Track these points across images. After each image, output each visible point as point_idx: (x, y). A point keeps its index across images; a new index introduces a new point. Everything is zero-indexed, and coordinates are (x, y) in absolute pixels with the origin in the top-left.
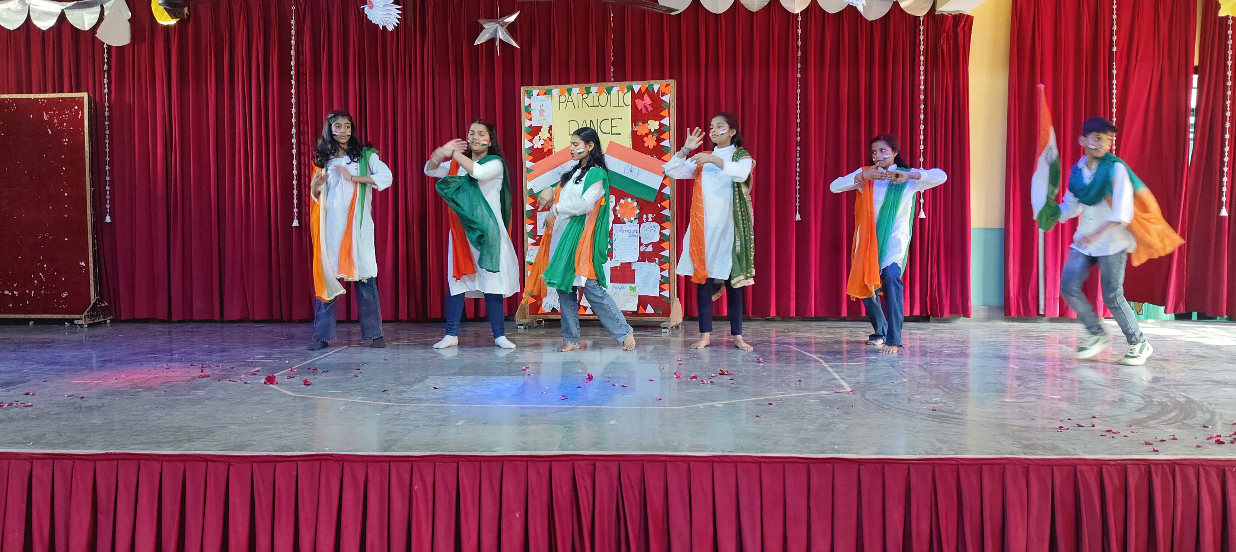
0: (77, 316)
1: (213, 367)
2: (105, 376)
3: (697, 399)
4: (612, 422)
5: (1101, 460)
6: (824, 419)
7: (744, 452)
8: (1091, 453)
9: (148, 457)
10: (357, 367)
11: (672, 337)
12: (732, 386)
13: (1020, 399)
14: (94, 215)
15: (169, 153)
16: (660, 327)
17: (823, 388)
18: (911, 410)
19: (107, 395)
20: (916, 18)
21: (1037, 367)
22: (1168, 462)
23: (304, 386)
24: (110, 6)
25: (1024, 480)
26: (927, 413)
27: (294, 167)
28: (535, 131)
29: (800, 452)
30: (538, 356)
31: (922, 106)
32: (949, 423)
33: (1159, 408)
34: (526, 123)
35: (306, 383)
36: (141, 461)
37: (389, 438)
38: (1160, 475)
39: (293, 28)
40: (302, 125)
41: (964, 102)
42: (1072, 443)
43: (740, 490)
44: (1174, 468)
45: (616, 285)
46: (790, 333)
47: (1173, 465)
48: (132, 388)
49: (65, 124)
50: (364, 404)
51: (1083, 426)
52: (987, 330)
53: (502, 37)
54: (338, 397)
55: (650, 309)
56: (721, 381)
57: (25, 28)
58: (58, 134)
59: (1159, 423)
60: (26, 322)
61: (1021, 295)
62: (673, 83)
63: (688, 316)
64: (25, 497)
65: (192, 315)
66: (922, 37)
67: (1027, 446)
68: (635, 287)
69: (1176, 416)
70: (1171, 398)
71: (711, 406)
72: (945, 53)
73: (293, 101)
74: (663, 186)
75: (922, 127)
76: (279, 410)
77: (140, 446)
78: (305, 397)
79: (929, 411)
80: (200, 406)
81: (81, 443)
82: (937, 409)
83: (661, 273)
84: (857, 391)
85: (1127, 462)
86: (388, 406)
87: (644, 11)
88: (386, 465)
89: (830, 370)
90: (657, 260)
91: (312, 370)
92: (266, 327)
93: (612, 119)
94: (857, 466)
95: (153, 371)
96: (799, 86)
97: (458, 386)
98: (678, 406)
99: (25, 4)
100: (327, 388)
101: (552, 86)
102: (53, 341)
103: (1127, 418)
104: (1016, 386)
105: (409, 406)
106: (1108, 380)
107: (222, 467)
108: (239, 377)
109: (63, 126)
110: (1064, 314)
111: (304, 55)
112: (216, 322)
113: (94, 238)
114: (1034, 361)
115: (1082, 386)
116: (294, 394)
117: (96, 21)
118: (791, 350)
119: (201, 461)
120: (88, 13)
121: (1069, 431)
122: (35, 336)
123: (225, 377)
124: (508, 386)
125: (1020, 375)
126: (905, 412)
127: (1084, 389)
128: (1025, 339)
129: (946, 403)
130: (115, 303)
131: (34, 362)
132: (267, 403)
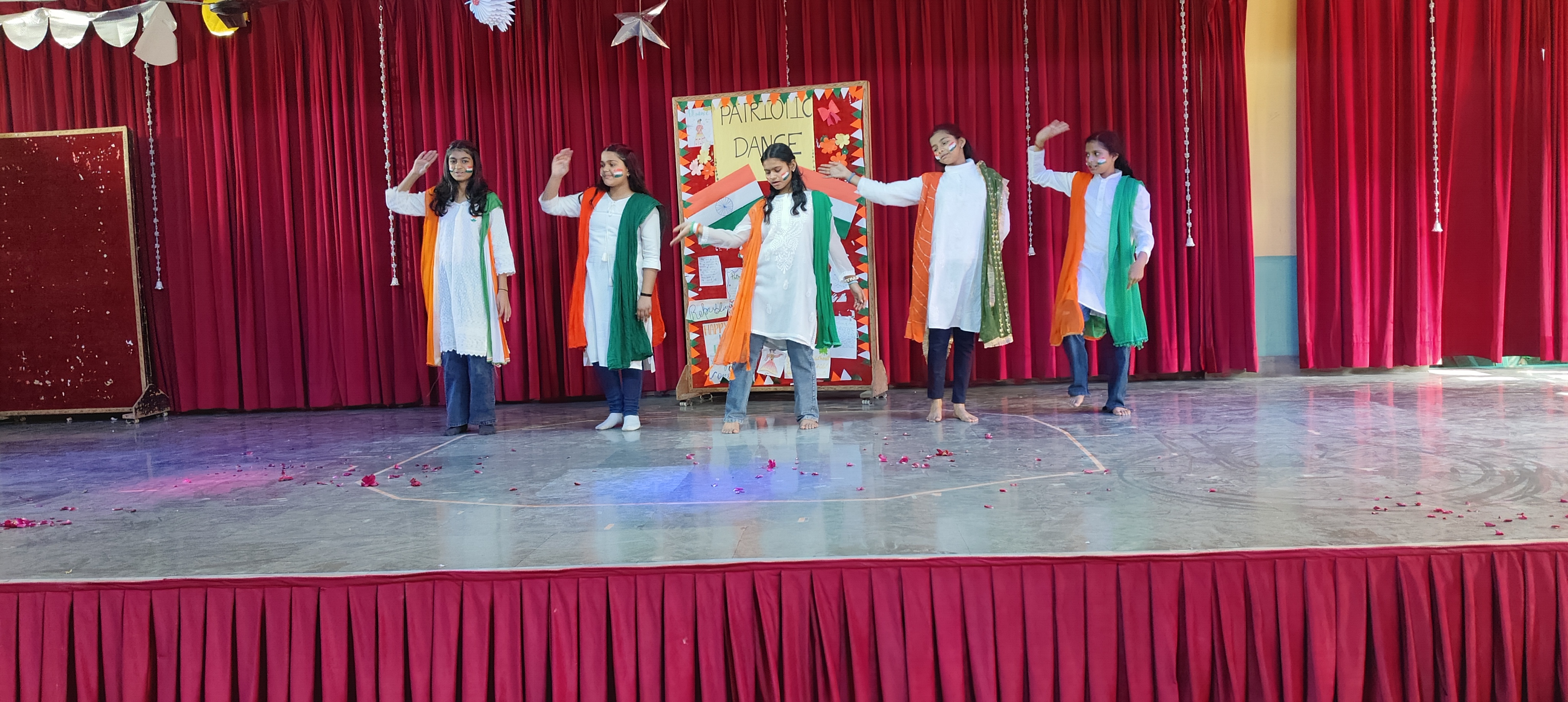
0: (126, 409)
1: (297, 468)
2: (162, 483)
3: (908, 488)
4: (801, 520)
5: (1429, 548)
6: (1070, 508)
7: (970, 552)
8: (1415, 540)
9: (217, 584)
10: (478, 461)
11: (875, 409)
12: (953, 469)
13: (1323, 473)
14: (141, 281)
15: (232, 197)
16: (859, 397)
17: (1071, 468)
18: (1182, 492)
19: (165, 507)
21: (1344, 432)
22: (1515, 548)
23: (411, 487)
24: (150, 15)
25: (1330, 577)
26: (1204, 495)
28: (692, 153)
29: (1041, 551)
31: (1186, 103)
32: (1233, 508)
33: (1503, 479)
34: (680, 144)
35: (414, 483)
36: (209, 589)
37: (519, 549)
38: (1505, 564)
39: (382, 34)
40: (397, 157)
41: (1240, 95)
42: (1391, 529)
43: (966, 601)
44: (1524, 555)
46: (1026, 400)
47: (1521, 551)
48: (195, 497)
49: (100, 167)
50: (488, 507)
51: (1404, 506)
52: (1278, 387)
53: (646, 36)
54: (455, 499)
55: (845, 376)
56: (938, 464)
57: (45, 49)
58: (92, 181)
59: (1502, 498)
60: (62, 418)
62: (865, 85)
63: (895, 382)
65: (270, 405)
66: (1183, 14)
67: (1333, 534)
69: (1524, 489)
70: (1517, 465)
71: (925, 496)
72: (1214, 33)
73: (385, 127)
74: (857, 218)
75: (1187, 129)
76: (381, 519)
77: (208, 570)
78: (412, 502)
79: (1206, 493)
80: (281, 517)
81: (132, 568)
82: (1216, 490)
83: (858, 329)
84: (1113, 471)
85: (1464, 550)
86: (518, 509)
88: (516, 583)
89: (1078, 444)
90: (853, 312)
91: (421, 466)
92: (363, 415)
93: (789, 135)
94: (1116, 566)
95: (221, 474)
96: (1027, 82)
97: (605, 480)
98: (885, 497)
99: (43, 17)
100: (441, 489)
101: (712, 95)
102: (97, 442)
103: (1462, 494)
104: (1317, 457)
105: (545, 508)
106: (1436, 446)
107: (310, 593)
108: (329, 479)
109: (98, 170)
110: (1377, 364)
111: (397, 68)
112: (299, 410)
113: (143, 310)
114: (1339, 424)
115: (1402, 454)
116: (398, 498)
117: (134, 34)
118: (1028, 421)
119: (284, 586)
120: (123, 25)
121: (1386, 513)
122: (75, 436)
123: (312, 480)
124: (669, 478)
125: (1321, 443)
126: (1174, 495)
127: (1405, 458)
128: (1327, 397)
129: (1228, 482)
130: (173, 391)
131: (73, 468)
132: (365, 511)
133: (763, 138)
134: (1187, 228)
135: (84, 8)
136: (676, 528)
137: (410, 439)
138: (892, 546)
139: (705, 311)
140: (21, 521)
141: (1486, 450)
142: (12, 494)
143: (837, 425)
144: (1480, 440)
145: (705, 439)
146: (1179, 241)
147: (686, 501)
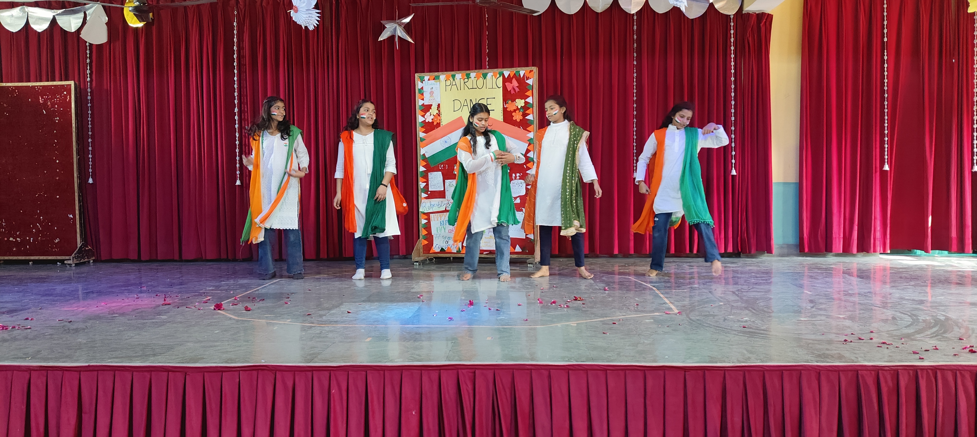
0: (67, 258)
1: (173, 297)
2: (88, 304)
3: (555, 320)
4: (489, 339)
5: (878, 366)
6: (657, 335)
7: (594, 361)
8: (870, 361)
9: (123, 369)
10: (287, 296)
12: (584, 309)
13: (813, 318)
14: (79, 178)
15: (138, 129)
16: (526, 262)
17: (657, 310)
18: (726, 327)
19: (90, 319)
20: (728, 17)
21: (826, 293)
22: (931, 368)
23: (245, 311)
24: (91, 12)
25: (817, 382)
26: (739, 330)
27: (237, 138)
28: (427, 108)
29: (638, 361)
31: (733, 86)
32: (757, 338)
33: (924, 325)
34: (419, 102)
35: (247, 309)
36: (116, 372)
37: (312, 352)
38: (925, 380)
39: (235, 29)
40: (242, 105)
41: (766, 81)
42: (855, 354)
43: (590, 392)
44: (936, 372)
46: (630, 267)
47: (935, 369)
48: (109, 314)
49: (56, 106)
50: (292, 325)
51: (863, 339)
52: (786, 264)
53: (400, 35)
54: (272, 320)
55: (518, 249)
56: (575, 305)
57: (25, 31)
58: (51, 115)
59: (923, 337)
60: (26, 262)
61: (812, 236)
62: (535, 69)
64: (25, 400)
65: (157, 257)
66: (732, 32)
67: (819, 356)
69: (937, 330)
70: (932, 316)
71: (567, 325)
72: (751, 44)
73: (236, 86)
74: (528, 151)
75: (733, 103)
76: (226, 331)
77: (116, 360)
78: (246, 320)
79: (740, 328)
80: (163, 328)
81: (69, 357)
82: (747, 326)
84: (683, 313)
85: (899, 368)
86: (311, 327)
87: (512, 13)
88: (309, 374)
89: (662, 296)
91: (251, 298)
92: (216, 265)
94: (684, 372)
95: (126, 300)
96: (635, 71)
97: (367, 310)
98: (541, 325)
99: (24, 12)
100: (263, 313)
101: (440, 73)
102: (48, 277)
103: (898, 333)
104: (810, 307)
105: (328, 327)
106: (883, 303)
107: (180, 377)
108: (194, 305)
109: (55, 108)
110: (847, 251)
111: (244, 50)
112: (176, 261)
113: (80, 195)
114: (823, 288)
115: (862, 307)
116: (237, 318)
117: (81, 24)
118: (630, 280)
119: (164, 372)
120: (74, 18)
121: (852, 343)
122: (34, 274)
123: (183, 305)
124: (406, 310)
125: (812, 299)
126: (721, 329)
127: (863, 310)
128: (816, 270)
129: (754, 322)
130: (97, 246)
131: (32, 293)
132: (216, 325)
133: (471, 100)
134: (732, 163)
135: (48, 6)
136: (410, 342)
137: (245, 281)
138: (545, 355)
139: (432, 206)
141: (914, 306)
144: (910, 300)
145: (429, 286)
146: (727, 171)
147: (417, 325)
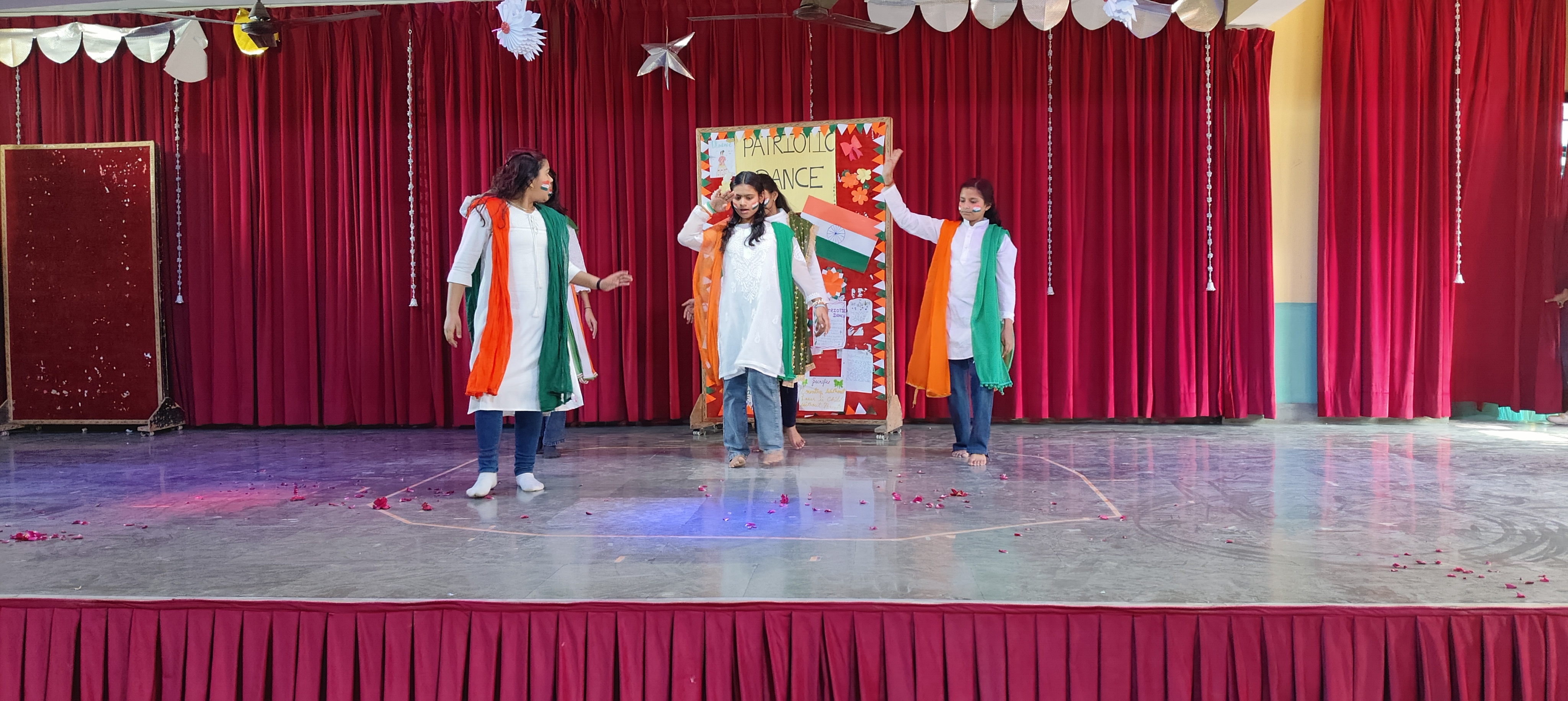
0: (142, 422)
1: (309, 487)
2: (174, 499)
3: (921, 529)
4: (813, 559)
5: (1449, 609)
6: (1086, 555)
7: (984, 599)
8: (1435, 601)
9: (227, 606)
11: (889, 445)
12: (968, 511)
13: (1341, 527)
14: (162, 294)
15: (255, 217)
16: (874, 432)
17: (1086, 513)
18: (1199, 542)
19: (176, 524)
20: (1201, 35)
21: (1363, 484)
22: (1537, 612)
23: (423, 511)
24: (182, 32)
25: (1349, 635)
26: (1220, 546)
27: (412, 232)
29: (1056, 600)
30: (718, 470)
31: (1209, 148)
32: (1251, 560)
33: (1524, 539)
34: (703, 175)
35: (426, 508)
36: (217, 611)
37: (530, 580)
38: (1527, 630)
39: (410, 57)
40: (421, 179)
41: (1263, 142)
42: (1411, 587)
43: (978, 650)
44: (1546, 619)
45: (818, 378)
46: (1042, 440)
47: (1543, 615)
48: (207, 515)
49: (126, 181)
50: (498, 535)
51: (1424, 564)
52: (1296, 435)
53: (672, 66)
54: (466, 525)
55: (860, 410)
56: (952, 504)
57: (77, 63)
58: (118, 193)
59: (1523, 559)
60: (77, 429)
61: (1339, 390)
62: (889, 121)
63: (910, 418)
64: (72, 654)
65: (284, 419)
66: (1208, 59)
67: (1352, 591)
68: (842, 381)
69: (1546, 549)
70: (1538, 525)
71: (940, 538)
72: (1239, 78)
73: (410, 149)
74: (876, 252)
75: (1210, 174)
76: (392, 543)
77: (217, 591)
78: (423, 526)
79: (1222, 543)
80: (292, 538)
81: (142, 587)
82: (1233, 541)
83: (875, 364)
84: (1129, 518)
85: (1484, 612)
86: (528, 538)
87: (852, 30)
88: (525, 616)
89: (1094, 488)
90: (870, 346)
91: (433, 490)
92: (376, 435)
93: (811, 168)
94: (1131, 617)
95: (234, 492)
96: (1050, 123)
97: (617, 510)
98: (898, 537)
99: (77, 31)
100: (452, 514)
101: (736, 127)
102: (111, 453)
103: (1482, 553)
104: (1336, 509)
105: (556, 538)
106: (1457, 502)
107: (317, 619)
108: (342, 500)
109: (124, 183)
110: (1396, 413)
111: (424, 92)
112: (314, 428)
113: (163, 323)
114: (1358, 476)
115: (1421, 509)
116: (410, 523)
117: (165, 51)
118: (1042, 462)
119: (294, 611)
120: (155, 41)
121: (1406, 570)
122: (89, 447)
123: (324, 500)
124: (680, 510)
125: (1339, 495)
126: (1191, 545)
127: (1424, 514)
128: (1346, 447)
129: (1245, 534)
130: (188, 404)
131: (86, 480)
132: (376, 534)
133: (785, 171)
134: (1208, 272)
135: (117, 23)
136: (687, 564)
137: (422, 462)
138: (905, 589)
140: (32, 534)
141: (1507, 507)
142: (26, 505)
143: (850, 460)
144: (1500, 497)
145: (717, 470)
146: (1200, 285)
147: (697, 535)
